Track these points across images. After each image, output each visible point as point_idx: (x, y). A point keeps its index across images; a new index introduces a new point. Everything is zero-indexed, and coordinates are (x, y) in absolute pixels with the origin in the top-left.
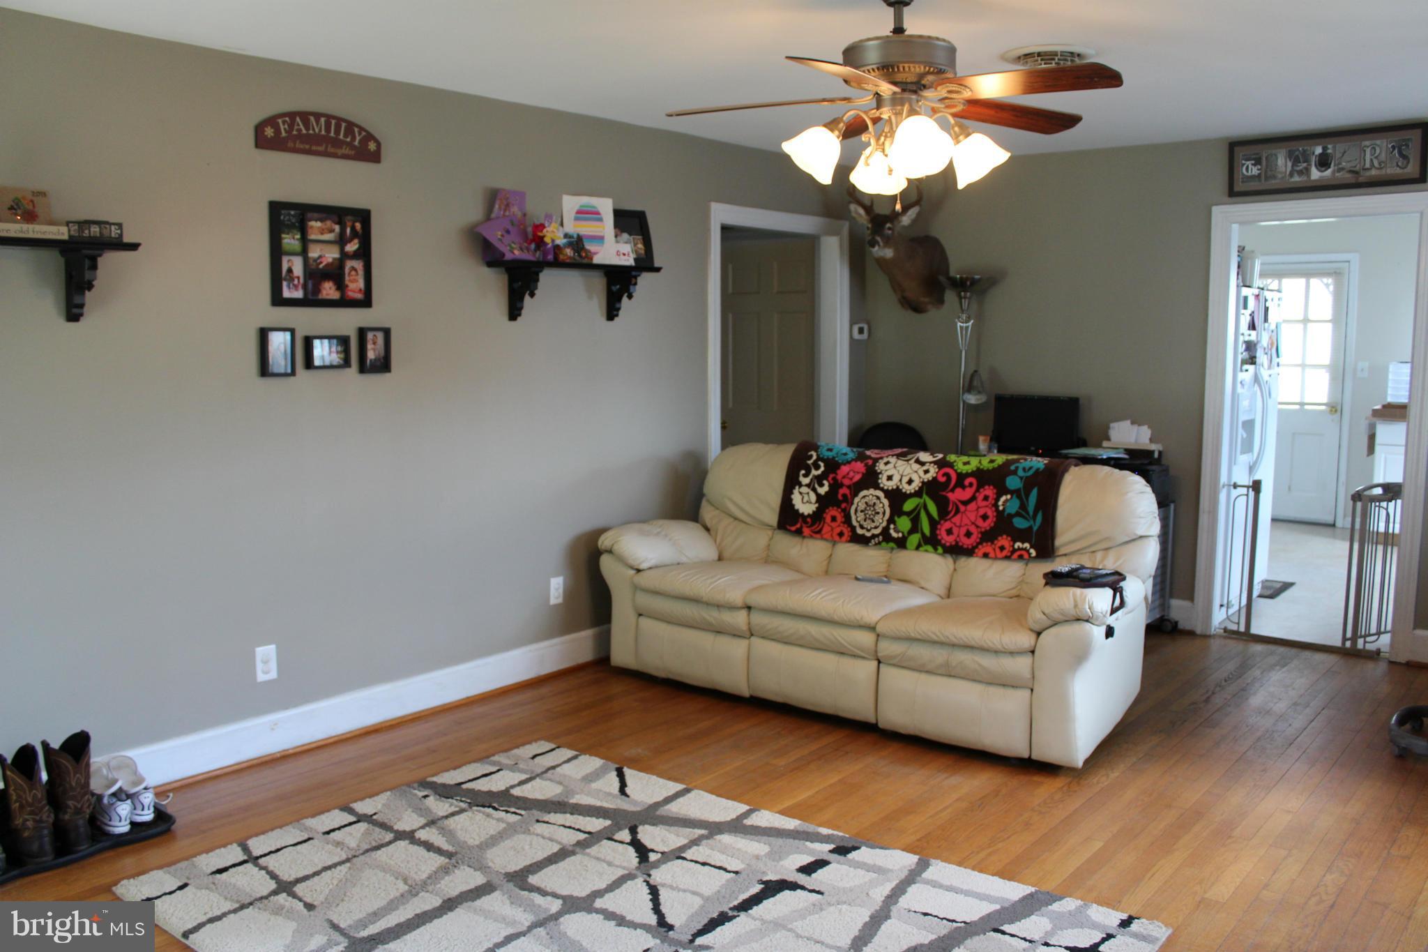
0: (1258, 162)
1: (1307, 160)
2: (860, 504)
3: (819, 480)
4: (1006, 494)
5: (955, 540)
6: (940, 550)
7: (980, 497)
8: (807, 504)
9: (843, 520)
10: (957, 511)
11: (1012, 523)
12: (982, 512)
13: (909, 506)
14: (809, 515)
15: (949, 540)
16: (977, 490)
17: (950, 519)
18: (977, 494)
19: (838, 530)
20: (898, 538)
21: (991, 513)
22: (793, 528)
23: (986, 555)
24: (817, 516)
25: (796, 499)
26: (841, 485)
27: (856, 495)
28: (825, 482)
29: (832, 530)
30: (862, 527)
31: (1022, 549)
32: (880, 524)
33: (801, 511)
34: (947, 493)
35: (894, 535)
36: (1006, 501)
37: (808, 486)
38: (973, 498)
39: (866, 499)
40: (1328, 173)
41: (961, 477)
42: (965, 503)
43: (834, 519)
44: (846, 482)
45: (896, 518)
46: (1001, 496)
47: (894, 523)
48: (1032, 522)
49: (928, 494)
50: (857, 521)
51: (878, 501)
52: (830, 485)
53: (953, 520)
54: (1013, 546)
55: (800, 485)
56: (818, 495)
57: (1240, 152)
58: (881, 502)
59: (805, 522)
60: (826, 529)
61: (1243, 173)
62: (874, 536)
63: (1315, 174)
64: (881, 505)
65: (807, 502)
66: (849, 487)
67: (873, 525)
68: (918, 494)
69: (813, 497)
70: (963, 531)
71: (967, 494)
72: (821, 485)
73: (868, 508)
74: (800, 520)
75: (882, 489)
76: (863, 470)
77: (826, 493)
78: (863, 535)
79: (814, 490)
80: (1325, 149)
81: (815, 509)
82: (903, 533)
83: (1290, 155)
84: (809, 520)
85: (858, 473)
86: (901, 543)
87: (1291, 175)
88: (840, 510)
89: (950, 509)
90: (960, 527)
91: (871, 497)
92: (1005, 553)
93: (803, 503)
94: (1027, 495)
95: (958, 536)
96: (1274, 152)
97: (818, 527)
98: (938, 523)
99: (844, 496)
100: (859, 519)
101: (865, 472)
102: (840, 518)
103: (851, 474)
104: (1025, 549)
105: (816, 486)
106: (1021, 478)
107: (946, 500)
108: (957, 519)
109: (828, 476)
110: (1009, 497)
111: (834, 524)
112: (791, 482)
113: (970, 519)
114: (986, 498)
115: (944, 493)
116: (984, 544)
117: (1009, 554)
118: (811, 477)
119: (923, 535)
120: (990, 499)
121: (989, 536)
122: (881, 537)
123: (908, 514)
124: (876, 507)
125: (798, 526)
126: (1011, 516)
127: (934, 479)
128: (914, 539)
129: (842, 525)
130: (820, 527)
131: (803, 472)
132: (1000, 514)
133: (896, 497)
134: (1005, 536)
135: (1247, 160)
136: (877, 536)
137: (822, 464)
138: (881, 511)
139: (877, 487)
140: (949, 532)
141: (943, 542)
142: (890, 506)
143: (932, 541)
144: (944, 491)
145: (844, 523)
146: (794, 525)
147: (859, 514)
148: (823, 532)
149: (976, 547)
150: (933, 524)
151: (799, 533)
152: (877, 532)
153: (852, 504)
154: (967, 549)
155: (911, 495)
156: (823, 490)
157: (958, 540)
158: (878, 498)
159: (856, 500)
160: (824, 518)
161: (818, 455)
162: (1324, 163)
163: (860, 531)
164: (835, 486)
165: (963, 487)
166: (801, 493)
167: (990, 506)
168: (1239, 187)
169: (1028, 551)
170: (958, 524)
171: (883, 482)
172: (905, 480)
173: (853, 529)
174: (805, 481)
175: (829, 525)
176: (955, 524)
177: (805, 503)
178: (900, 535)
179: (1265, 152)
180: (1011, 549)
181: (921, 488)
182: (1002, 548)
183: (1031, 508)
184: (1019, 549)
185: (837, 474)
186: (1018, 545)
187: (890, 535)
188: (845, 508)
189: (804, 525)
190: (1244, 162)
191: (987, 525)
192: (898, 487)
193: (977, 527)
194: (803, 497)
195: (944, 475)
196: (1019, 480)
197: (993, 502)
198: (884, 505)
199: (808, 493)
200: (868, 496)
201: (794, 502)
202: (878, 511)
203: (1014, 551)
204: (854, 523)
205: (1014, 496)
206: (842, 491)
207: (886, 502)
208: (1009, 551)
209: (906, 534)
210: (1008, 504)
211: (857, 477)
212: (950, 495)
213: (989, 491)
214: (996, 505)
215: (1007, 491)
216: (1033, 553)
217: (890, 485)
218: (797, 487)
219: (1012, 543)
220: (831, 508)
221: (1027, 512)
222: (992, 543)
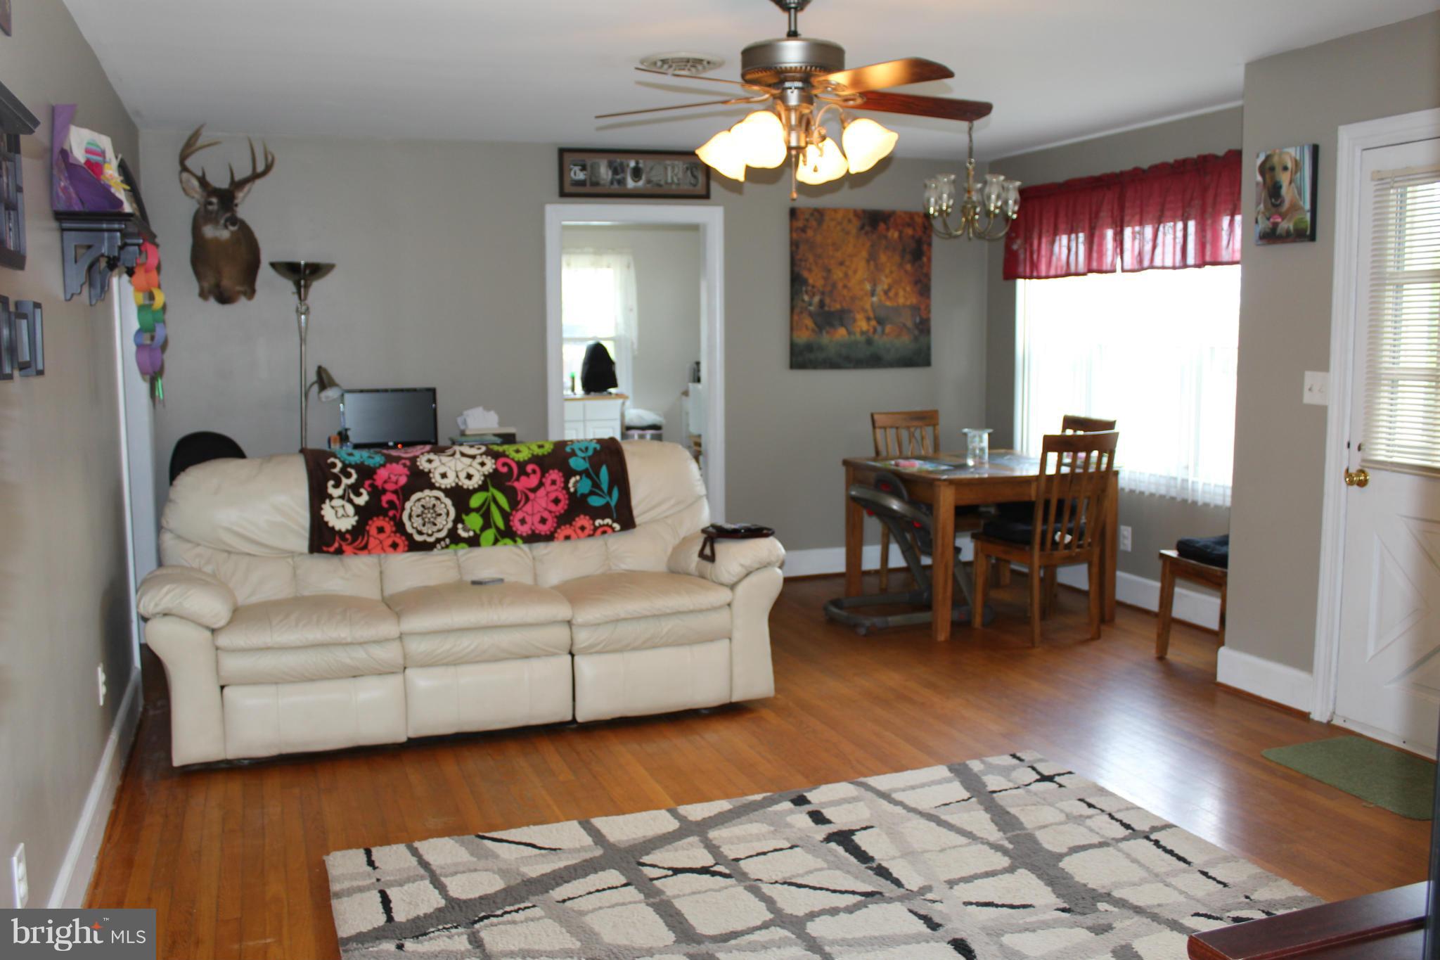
0: (584, 168)
1: (623, 171)
2: (414, 508)
3: (355, 489)
4: (575, 475)
5: (531, 529)
6: (519, 541)
7: (547, 481)
8: (344, 519)
9: (394, 529)
10: (527, 499)
11: (586, 502)
12: (553, 496)
13: (475, 501)
14: (348, 531)
15: (524, 530)
16: (543, 476)
17: (521, 509)
18: (544, 480)
19: (390, 542)
20: (470, 537)
21: (562, 496)
22: (332, 549)
23: (567, 538)
24: (358, 532)
25: (328, 513)
26: (384, 491)
27: (408, 499)
28: (362, 490)
29: (381, 542)
30: (420, 533)
31: (604, 525)
32: (444, 526)
33: (337, 528)
34: (513, 482)
35: (464, 534)
36: (577, 482)
37: (342, 497)
38: (541, 484)
39: (423, 502)
40: (641, 183)
41: (522, 465)
42: (534, 490)
43: (381, 530)
44: (390, 487)
45: (464, 517)
46: (570, 478)
47: (462, 522)
48: (608, 499)
49: (495, 486)
50: (413, 528)
51: (439, 502)
52: (369, 493)
53: (524, 509)
54: (594, 524)
55: (331, 498)
56: (357, 508)
57: (568, 158)
58: (442, 503)
59: (345, 539)
60: (373, 543)
61: (571, 177)
62: (438, 541)
63: (631, 184)
64: (443, 506)
65: (343, 516)
66: (395, 492)
67: (435, 529)
68: (483, 488)
69: (350, 510)
70: (537, 518)
71: (533, 481)
72: (359, 494)
73: (426, 511)
74: (337, 538)
75: (439, 489)
76: (406, 471)
77: (367, 503)
78: (425, 542)
79: (350, 501)
80: (637, 163)
81: (354, 523)
82: (474, 531)
83: (611, 165)
84: (348, 536)
85: (401, 475)
86: (474, 542)
87: (612, 183)
88: (387, 519)
89: (519, 498)
90: (533, 514)
91: (428, 498)
92: (587, 532)
93: (337, 517)
94: (598, 474)
95: (533, 524)
96: (597, 160)
97: (361, 543)
98: (511, 514)
99: (391, 503)
100: (415, 525)
101: (408, 473)
102: (389, 527)
103: (394, 478)
104: (607, 525)
105: (352, 496)
106: (584, 458)
107: (514, 490)
108: (528, 508)
109: (364, 484)
110: (578, 477)
111: (382, 536)
112: (318, 496)
113: (540, 506)
114: (554, 482)
115: (510, 484)
116: (563, 527)
117: (591, 532)
118: (343, 486)
119: (498, 529)
120: (558, 483)
121: (565, 519)
122: (448, 541)
123: (477, 510)
124: (437, 509)
125: (336, 545)
126: (585, 496)
127: (496, 470)
128: (490, 534)
129: (392, 535)
130: (364, 542)
131: (331, 483)
132: (572, 497)
133: (459, 496)
134: (582, 516)
135: (575, 165)
136: (443, 539)
137: (353, 471)
138: (443, 512)
139: (432, 487)
140: (523, 521)
141: (519, 533)
142: (454, 505)
143: (508, 533)
144: (509, 481)
145: (395, 532)
146: (330, 545)
147: (414, 519)
148: (370, 546)
149: (555, 531)
150: (506, 516)
151: (339, 552)
152: (442, 534)
153: (403, 509)
154: (546, 535)
155: (475, 491)
156: (362, 500)
157: (533, 528)
158: (437, 498)
159: (408, 505)
160: (368, 532)
161: (343, 462)
162: (637, 173)
163: (418, 538)
164: (376, 493)
165: (528, 475)
166: (333, 507)
167: (560, 489)
168: (568, 189)
169: (611, 527)
170: (530, 512)
171: (436, 479)
172: (463, 475)
173: (409, 537)
174: (339, 492)
175: (375, 538)
176: (526, 512)
177: (340, 516)
178: (471, 534)
179: (589, 160)
180: (592, 527)
181: (485, 482)
182: (583, 528)
183: (605, 486)
184: (601, 526)
185: (374, 480)
186: (598, 522)
187: (459, 535)
188: (395, 516)
189: (343, 543)
190: (572, 166)
191: (561, 508)
192: (457, 484)
193: (550, 512)
194: (336, 512)
195: (505, 464)
196: (582, 461)
197: (562, 485)
198: (446, 506)
199: (343, 506)
200: (424, 498)
201: (326, 519)
202: (439, 512)
203: (596, 529)
204: (409, 529)
205: (584, 476)
206: (385, 498)
207: (448, 502)
208: (590, 530)
209: (478, 532)
210: (579, 485)
211: (403, 480)
212: (516, 484)
213: (554, 475)
214: (566, 488)
215: (574, 473)
216: (617, 526)
217: (449, 482)
218: (327, 501)
219: (591, 522)
220: (375, 519)
221: (601, 489)
222: (571, 525)
